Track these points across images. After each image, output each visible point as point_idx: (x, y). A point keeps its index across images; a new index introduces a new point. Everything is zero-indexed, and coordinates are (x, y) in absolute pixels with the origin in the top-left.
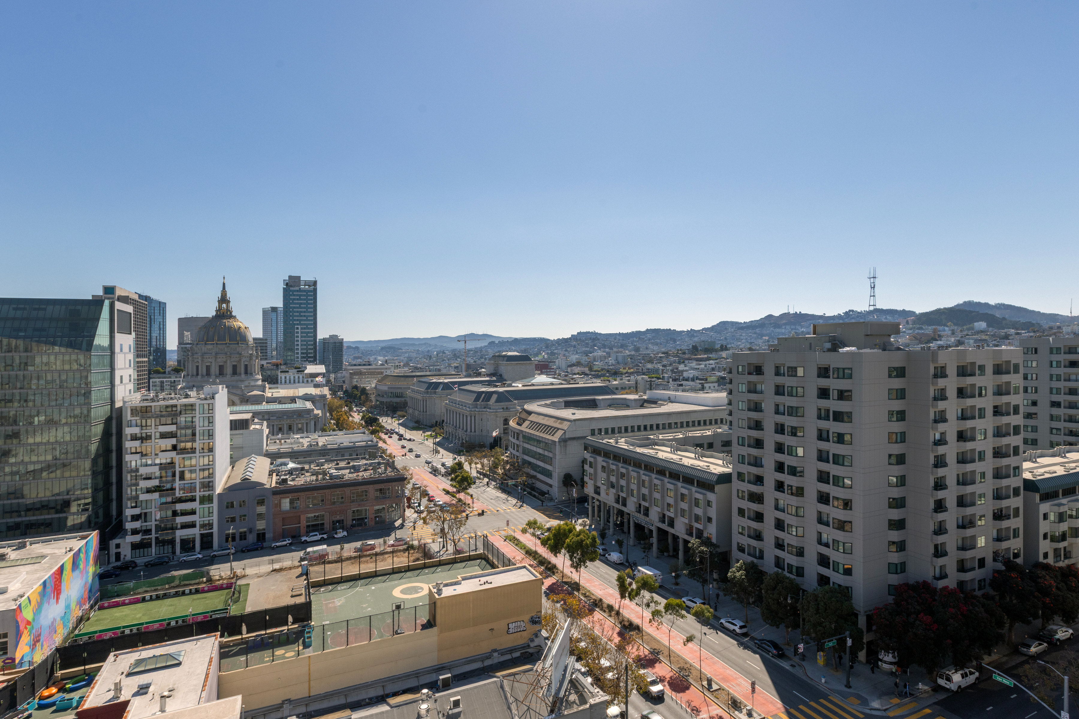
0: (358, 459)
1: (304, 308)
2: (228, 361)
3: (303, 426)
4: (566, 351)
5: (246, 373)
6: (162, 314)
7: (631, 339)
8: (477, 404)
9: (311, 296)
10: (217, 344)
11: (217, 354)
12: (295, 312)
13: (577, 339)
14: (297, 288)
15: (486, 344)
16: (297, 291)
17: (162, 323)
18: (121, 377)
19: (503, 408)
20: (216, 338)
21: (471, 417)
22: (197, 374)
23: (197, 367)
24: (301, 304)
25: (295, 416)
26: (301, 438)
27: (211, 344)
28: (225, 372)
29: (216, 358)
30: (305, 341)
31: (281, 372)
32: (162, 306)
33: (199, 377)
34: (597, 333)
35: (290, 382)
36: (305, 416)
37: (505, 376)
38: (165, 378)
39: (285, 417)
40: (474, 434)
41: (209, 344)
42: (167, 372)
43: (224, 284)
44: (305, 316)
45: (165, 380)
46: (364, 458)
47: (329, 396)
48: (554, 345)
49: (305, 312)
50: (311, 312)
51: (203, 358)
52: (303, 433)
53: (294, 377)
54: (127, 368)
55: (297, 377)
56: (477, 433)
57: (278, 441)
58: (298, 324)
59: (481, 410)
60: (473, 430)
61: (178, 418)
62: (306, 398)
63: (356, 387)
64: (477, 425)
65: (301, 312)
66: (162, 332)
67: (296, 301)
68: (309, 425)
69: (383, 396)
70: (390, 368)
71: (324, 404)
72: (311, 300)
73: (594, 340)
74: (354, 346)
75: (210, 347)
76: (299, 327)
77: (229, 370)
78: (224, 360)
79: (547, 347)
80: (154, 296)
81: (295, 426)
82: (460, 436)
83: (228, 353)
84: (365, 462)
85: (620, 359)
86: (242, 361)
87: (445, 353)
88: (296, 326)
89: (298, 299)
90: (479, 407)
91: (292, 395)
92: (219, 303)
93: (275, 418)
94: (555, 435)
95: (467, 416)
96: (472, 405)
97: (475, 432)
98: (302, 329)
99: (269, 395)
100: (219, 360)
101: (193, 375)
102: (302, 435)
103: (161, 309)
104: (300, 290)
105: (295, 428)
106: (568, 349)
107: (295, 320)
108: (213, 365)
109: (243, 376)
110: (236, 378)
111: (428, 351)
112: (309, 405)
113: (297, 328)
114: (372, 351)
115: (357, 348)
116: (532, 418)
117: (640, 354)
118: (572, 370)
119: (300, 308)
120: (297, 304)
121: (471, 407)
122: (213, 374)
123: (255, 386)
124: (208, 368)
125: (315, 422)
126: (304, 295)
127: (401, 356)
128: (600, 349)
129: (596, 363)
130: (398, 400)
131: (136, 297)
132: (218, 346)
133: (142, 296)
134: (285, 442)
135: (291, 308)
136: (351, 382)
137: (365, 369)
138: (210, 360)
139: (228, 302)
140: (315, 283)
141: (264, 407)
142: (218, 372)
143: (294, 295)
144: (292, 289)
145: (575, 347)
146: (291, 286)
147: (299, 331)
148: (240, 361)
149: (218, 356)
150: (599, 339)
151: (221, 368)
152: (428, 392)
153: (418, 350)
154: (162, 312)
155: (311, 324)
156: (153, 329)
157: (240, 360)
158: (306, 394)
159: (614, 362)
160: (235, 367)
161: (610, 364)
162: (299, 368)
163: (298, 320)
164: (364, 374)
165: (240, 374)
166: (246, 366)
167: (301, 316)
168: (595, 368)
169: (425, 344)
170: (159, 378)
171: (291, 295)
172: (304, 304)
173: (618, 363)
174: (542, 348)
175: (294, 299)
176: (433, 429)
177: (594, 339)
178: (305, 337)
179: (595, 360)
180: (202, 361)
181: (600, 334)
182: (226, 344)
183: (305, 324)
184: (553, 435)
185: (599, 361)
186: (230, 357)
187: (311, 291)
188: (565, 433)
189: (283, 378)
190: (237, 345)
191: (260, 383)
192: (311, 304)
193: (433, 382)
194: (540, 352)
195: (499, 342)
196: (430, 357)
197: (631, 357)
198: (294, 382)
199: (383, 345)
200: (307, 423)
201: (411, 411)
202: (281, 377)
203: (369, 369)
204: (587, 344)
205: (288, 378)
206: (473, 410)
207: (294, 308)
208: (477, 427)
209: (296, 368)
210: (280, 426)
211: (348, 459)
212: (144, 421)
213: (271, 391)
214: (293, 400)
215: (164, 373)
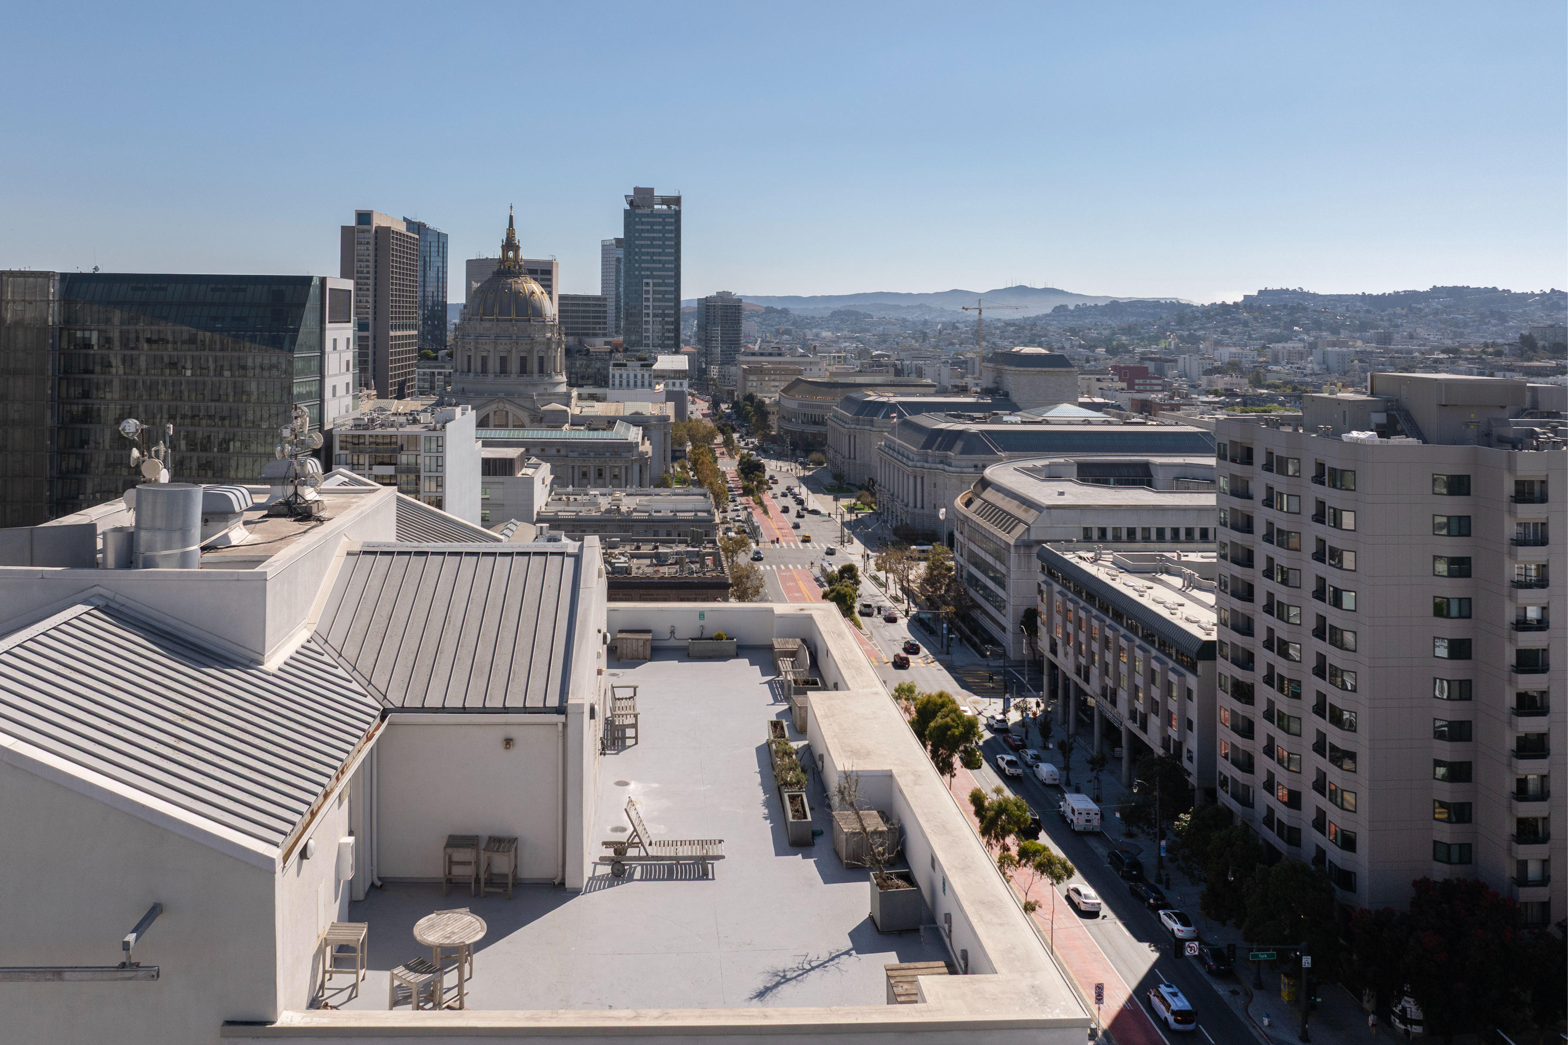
0: (673, 542)
1: (659, 246)
2: (514, 350)
3: (620, 472)
4: (1225, 332)
5: (541, 371)
6: (441, 254)
7: (1390, 311)
8: (927, 454)
9: (670, 224)
10: (498, 320)
11: (497, 337)
12: (643, 254)
13: (1251, 306)
14: (647, 211)
15: (1049, 311)
16: (648, 216)
17: (441, 269)
18: (334, 387)
19: (976, 466)
20: (496, 310)
21: (915, 477)
22: (469, 371)
23: (469, 357)
24: (654, 239)
25: (608, 454)
26: (601, 495)
27: (490, 320)
28: (508, 369)
29: (496, 344)
30: (659, 307)
31: (615, 365)
32: (441, 240)
33: (471, 375)
34: (1308, 293)
35: (628, 385)
36: (624, 454)
37: (1015, 397)
38: (436, 367)
39: (592, 454)
40: (921, 511)
41: (486, 320)
42: (440, 358)
43: (511, 217)
44: (660, 261)
45: (436, 371)
46: (685, 542)
47: (672, 420)
48: (1196, 318)
49: (660, 254)
50: (670, 254)
51: (477, 343)
52: (605, 486)
53: (635, 376)
54: (343, 374)
55: (639, 377)
56: (926, 511)
57: (564, 497)
58: (648, 277)
59: (934, 466)
60: (919, 505)
61: (399, 456)
62: (636, 420)
63: (750, 398)
64: (926, 494)
65: (654, 254)
66: (440, 285)
67: (646, 235)
68: (630, 471)
69: (790, 420)
70: (817, 363)
71: (665, 434)
72: (671, 231)
73: (1294, 309)
74: (779, 308)
75: (487, 325)
76: (650, 281)
77: (514, 365)
78: (508, 347)
79: (1181, 322)
80: (432, 224)
81: (608, 471)
82: (899, 514)
83: (514, 337)
84: (682, 548)
85: (1333, 362)
86: (535, 350)
87: (957, 328)
88: (645, 281)
89: (648, 231)
90: (930, 459)
91: (612, 414)
92: (503, 251)
93: (576, 454)
94: (1012, 533)
95: (908, 477)
96: (918, 454)
97: (923, 507)
98: (655, 285)
99: (577, 411)
100: (500, 347)
101: (463, 372)
102: (604, 490)
103: (441, 245)
104: (653, 214)
105: (608, 475)
106: (1230, 330)
107: (643, 269)
108: (492, 354)
109: (536, 376)
110: (525, 379)
111: (925, 322)
112: (634, 434)
113: (647, 284)
114: (813, 318)
115: (785, 312)
116: (989, 495)
117: (1387, 351)
118: (1210, 383)
119: (652, 246)
120: (647, 239)
121: (916, 458)
122: (492, 371)
123: (555, 394)
124: (484, 360)
125: (641, 466)
126: (659, 224)
127: (868, 330)
128: (1307, 331)
129: (1275, 368)
130: (815, 429)
131: (402, 228)
132: (500, 323)
133: (414, 223)
134: (575, 500)
135: (637, 246)
136: (745, 387)
137: (769, 363)
138: (487, 347)
139: (516, 249)
140: (677, 200)
141: (566, 432)
142: (498, 369)
143: (642, 223)
144: (638, 211)
145: (1245, 324)
146: (638, 207)
147: (650, 288)
148: (531, 351)
149: (499, 341)
150: (1305, 309)
151: (503, 360)
152: (858, 420)
153: (905, 320)
154: (441, 250)
155: (669, 277)
156: (427, 279)
157: (532, 348)
158: (637, 413)
159: (1317, 368)
160: (523, 360)
161: (1308, 371)
162: (645, 359)
163: (648, 269)
164: (768, 372)
165: (532, 373)
166: (541, 359)
167: (654, 262)
168: (1271, 379)
169: (920, 306)
170: (429, 368)
171: (637, 223)
172: (659, 239)
173: (1328, 369)
174: (1168, 323)
175: (642, 231)
176: (859, 493)
177: (1293, 307)
178: (660, 300)
179: (1276, 362)
180: (476, 348)
181: (1315, 296)
182: (511, 320)
183: (660, 277)
184: (1008, 533)
185: (1284, 363)
186: (517, 343)
187: (670, 216)
188: (1028, 530)
189: (617, 376)
190: (527, 323)
191: (563, 389)
192: (670, 239)
193: (870, 402)
194: (1164, 334)
195: (1077, 306)
196: (925, 336)
197: (1363, 356)
198: (635, 385)
199: (837, 306)
200: (626, 468)
201: (831, 454)
202: (614, 376)
203: (780, 363)
204: (1277, 318)
205: (624, 376)
206: (919, 464)
207: (642, 246)
208: (925, 499)
209: (640, 359)
210: (585, 469)
211: (656, 541)
212: (355, 458)
213: (581, 403)
214: (610, 422)
215: (436, 358)
